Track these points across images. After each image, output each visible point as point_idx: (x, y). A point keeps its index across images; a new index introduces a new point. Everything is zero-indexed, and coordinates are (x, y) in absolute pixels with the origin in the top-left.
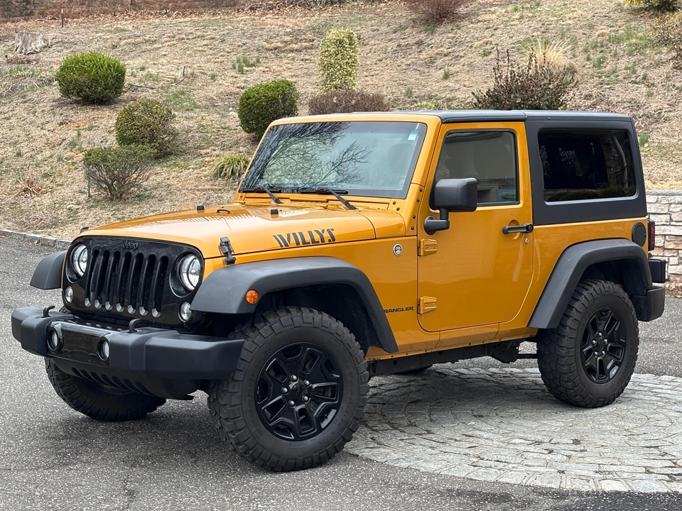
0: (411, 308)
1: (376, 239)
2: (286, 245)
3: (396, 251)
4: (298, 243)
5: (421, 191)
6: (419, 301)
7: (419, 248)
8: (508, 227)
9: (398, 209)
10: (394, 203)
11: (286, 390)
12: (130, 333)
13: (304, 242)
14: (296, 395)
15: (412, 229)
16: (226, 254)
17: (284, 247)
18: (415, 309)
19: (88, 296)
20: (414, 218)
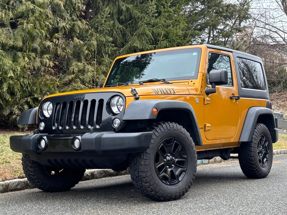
0: (202, 128)
1: (189, 95)
2: (158, 93)
3: (197, 101)
4: (162, 93)
5: (203, 75)
6: (205, 125)
7: (204, 100)
8: (232, 96)
9: (194, 84)
10: (191, 81)
11: (165, 160)
12: (91, 133)
13: (164, 93)
14: (169, 163)
15: (202, 92)
16: (135, 95)
17: (157, 94)
18: (204, 128)
19: (54, 125)
20: (202, 87)
